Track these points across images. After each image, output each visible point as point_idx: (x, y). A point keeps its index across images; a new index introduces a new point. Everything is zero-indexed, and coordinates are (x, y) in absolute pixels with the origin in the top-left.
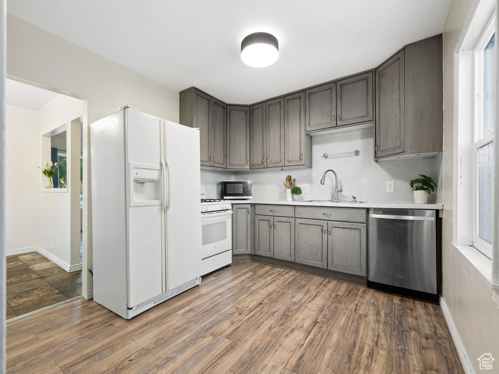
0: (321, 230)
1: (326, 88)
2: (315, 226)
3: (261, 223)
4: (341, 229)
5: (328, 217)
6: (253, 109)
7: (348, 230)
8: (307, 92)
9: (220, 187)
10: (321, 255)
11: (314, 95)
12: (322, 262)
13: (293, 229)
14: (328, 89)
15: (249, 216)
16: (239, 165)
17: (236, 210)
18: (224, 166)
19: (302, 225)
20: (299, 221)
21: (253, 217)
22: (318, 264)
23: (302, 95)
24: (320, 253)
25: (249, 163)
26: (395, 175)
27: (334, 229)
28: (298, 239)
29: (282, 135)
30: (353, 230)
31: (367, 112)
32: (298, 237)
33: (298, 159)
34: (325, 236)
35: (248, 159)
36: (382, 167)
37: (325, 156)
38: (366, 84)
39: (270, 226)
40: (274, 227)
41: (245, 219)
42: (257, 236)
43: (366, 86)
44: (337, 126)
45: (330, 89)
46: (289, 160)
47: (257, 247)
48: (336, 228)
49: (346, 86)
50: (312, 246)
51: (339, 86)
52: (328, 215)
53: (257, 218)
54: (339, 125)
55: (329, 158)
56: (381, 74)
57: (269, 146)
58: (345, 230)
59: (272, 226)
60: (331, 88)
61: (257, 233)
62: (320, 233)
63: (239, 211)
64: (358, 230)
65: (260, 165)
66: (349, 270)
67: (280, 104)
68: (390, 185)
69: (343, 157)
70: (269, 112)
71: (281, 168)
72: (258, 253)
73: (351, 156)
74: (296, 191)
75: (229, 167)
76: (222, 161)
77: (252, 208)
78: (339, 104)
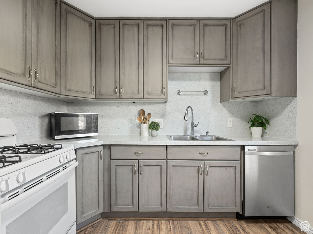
0: (196, 171)
1: (190, 24)
2: (190, 168)
3: (120, 170)
4: (218, 168)
5: (205, 156)
6: (100, 24)
7: (224, 168)
8: (171, 22)
9: (46, 120)
10: (196, 199)
11: (177, 27)
12: (198, 205)
13: (164, 173)
14: (191, 25)
15: (101, 162)
16: (81, 92)
17: (82, 158)
18: (57, 90)
19: (176, 167)
20: (171, 163)
21: (106, 163)
22: (193, 208)
23: (164, 23)
24: (196, 196)
25: (94, 90)
26: (233, 114)
27: (211, 169)
28: (170, 184)
29: (140, 63)
30: (228, 168)
31: (226, 56)
32: (170, 182)
33: (159, 92)
34: (201, 177)
35: (94, 85)
36: (224, 107)
37: (179, 93)
38: (225, 31)
39: (133, 173)
40: (140, 173)
41: (95, 167)
42: (113, 188)
43: (225, 32)
44: (199, 64)
45: (193, 25)
46: (149, 92)
47: (113, 201)
48: (213, 168)
49: (208, 27)
50: (186, 190)
51: (202, 25)
52: (204, 155)
53: (114, 163)
54: (202, 63)
55: (182, 95)
56: (239, 24)
57: (124, 74)
58: (221, 168)
59: (136, 172)
60: (195, 25)
61: (113, 183)
62: (196, 174)
63: (87, 157)
64: (233, 168)
65: (112, 95)
66: (225, 208)
67: (138, 27)
68: (230, 122)
69: (194, 95)
70: (124, 33)
71: (132, 101)
72: (115, 209)
73: (201, 95)
74: (154, 126)
75: (63, 92)
76: (53, 81)
77: (106, 150)
78: (202, 42)
